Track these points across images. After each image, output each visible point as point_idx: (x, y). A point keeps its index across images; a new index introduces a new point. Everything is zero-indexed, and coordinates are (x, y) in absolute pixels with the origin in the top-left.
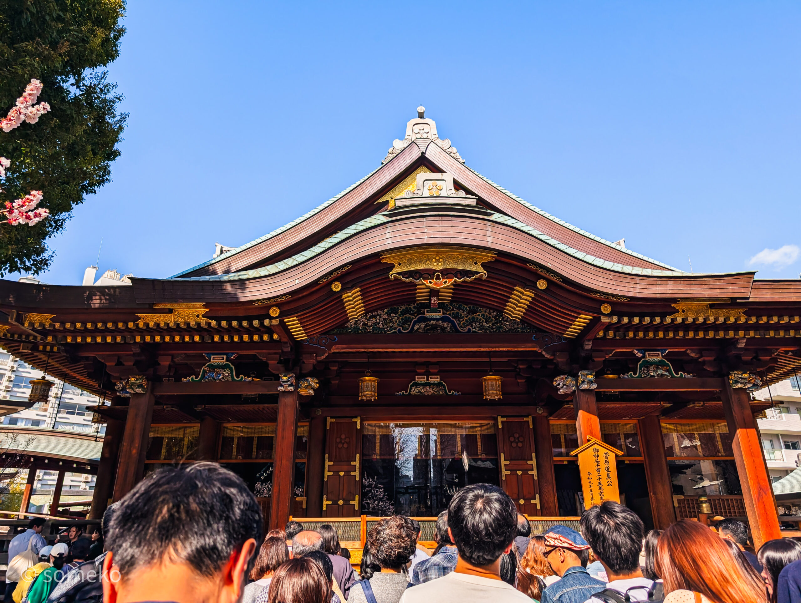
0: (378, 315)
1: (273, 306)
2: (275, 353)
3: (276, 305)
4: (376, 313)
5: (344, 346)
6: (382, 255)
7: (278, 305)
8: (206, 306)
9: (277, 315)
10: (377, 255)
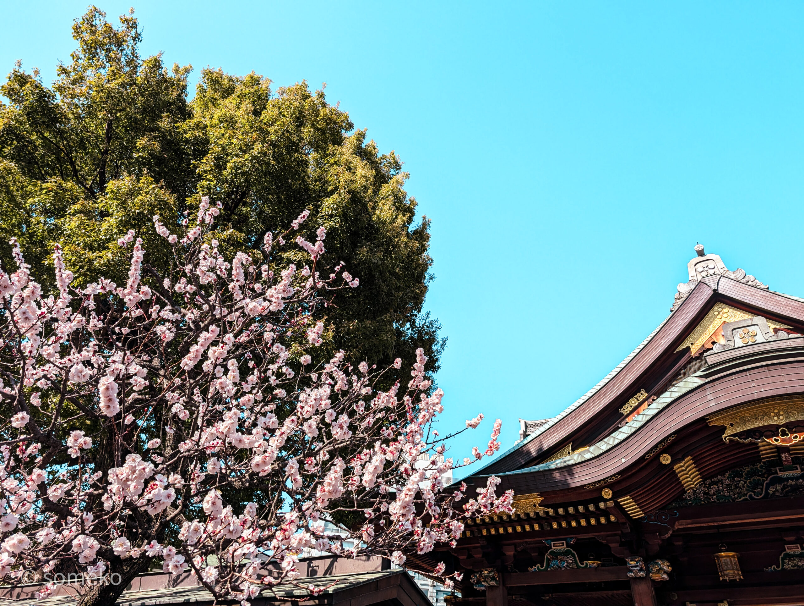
0: (719, 481)
1: (604, 487)
2: (616, 535)
3: (607, 487)
4: (716, 479)
5: (689, 521)
6: (708, 419)
7: (610, 486)
8: (541, 495)
9: (610, 496)
10: (702, 420)
